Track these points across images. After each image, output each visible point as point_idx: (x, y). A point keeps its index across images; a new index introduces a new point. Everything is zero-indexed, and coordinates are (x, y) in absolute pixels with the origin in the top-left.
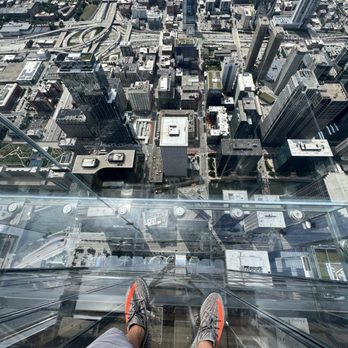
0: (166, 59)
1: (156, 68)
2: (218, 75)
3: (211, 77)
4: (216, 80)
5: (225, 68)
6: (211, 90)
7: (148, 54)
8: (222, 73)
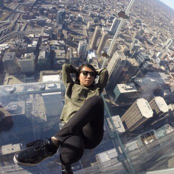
0: (45, 41)
1: (38, 45)
2: (76, 50)
3: (72, 51)
4: (75, 53)
5: (81, 46)
6: (72, 58)
7: (34, 37)
8: (79, 49)
